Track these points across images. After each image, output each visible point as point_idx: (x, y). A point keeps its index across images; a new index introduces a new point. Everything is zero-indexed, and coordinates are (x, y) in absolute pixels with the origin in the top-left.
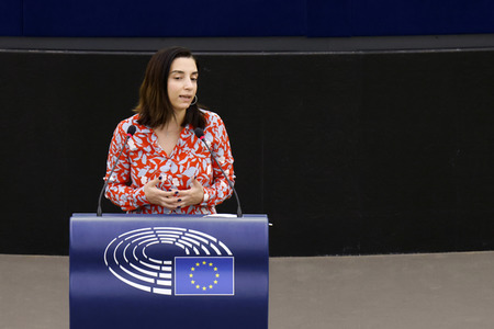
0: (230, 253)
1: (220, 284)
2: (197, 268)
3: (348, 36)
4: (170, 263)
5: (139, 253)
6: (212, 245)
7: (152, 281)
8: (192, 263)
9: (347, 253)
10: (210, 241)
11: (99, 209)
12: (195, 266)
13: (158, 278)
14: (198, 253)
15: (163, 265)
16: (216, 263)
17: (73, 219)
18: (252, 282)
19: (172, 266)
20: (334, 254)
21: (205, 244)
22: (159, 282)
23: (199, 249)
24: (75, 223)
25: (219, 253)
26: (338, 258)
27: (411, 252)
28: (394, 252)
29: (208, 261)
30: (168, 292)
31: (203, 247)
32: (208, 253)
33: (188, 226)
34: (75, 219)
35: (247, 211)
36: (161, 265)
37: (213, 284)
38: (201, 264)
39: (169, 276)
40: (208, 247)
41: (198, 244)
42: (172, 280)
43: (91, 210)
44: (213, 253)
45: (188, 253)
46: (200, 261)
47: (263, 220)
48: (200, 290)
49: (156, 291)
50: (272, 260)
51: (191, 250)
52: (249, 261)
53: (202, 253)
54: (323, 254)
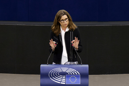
0: (79, 74)
3: (108, 21)
4: (65, 76)
5: (57, 74)
6: (75, 72)
7: (60, 81)
8: (70, 76)
9: (108, 74)
10: (74, 71)
11: (48, 63)
14: (71, 74)
15: (63, 77)
16: (76, 76)
17: (41, 66)
18: (85, 81)
19: (65, 77)
20: (104, 74)
22: (62, 81)
23: (72, 73)
25: (77, 74)
27: (123, 74)
28: (119, 74)
29: (74, 76)
30: (64, 83)
32: (74, 74)
33: (69, 67)
34: (42, 66)
35: (83, 64)
39: (65, 79)
42: (65, 80)
43: (46, 63)
44: (75, 74)
45: (69, 74)
46: (72, 76)
47: (87, 66)
48: (72, 83)
49: (61, 83)
50: (90, 76)
51: (70, 73)
52: (84, 76)
53: (73, 74)
54: (102, 74)
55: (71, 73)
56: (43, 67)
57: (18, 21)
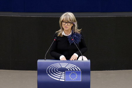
0: (80, 70)
1: (77, 78)
2: (71, 74)
4: (64, 72)
5: (56, 70)
9: (111, 70)
10: (75, 67)
11: (45, 58)
12: (71, 73)
13: (61, 77)
14: (71, 70)
17: (38, 61)
18: (86, 77)
19: (65, 73)
22: (61, 78)
24: (39, 62)
25: (77, 70)
26: (109, 71)
28: (124, 70)
29: (74, 72)
30: (64, 80)
32: (74, 70)
33: (69, 63)
34: (39, 61)
36: (62, 73)
37: (75, 78)
38: (72, 73)
39: (64, 76)
42: (65, 77)
43: (43, 58)
44: (76, 70)
45: (69, 70)
46: (72, 72)
48: (72, 80)
50: (91, 72)
51: (70, 69)
52: (85, 72)
54: (105, 70)
55: (71, 69)
56: (41, 62)
57: (13, 12)
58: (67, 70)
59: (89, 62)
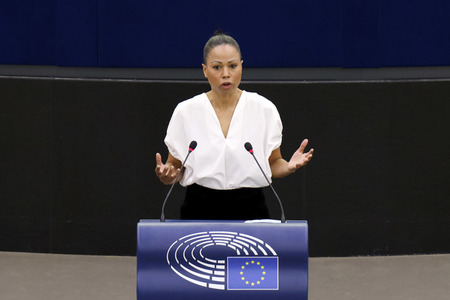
0: (275, 254)
2: (246, 267)
3: (377, 67)
4: (223, 262)
5: (197, 254)
6: (259, 247)
7: (208, 277)
8: (242, 262)
9: (377, 254)
10: (258, 243)
11: (163, 216)
12: (245, 265)
13: (213, 275)
14: (247, 253)
15: (218, 264)
16: (263, 262)
17: (139, 224)
18: (294, 278)
19: (225, 264)
20: (365, 255)
21: (253, 246)
22: (214, 279)
23: (248, 250)
24: (142, 228)
25: (265, 254)
26: (369, 258)
28: (417, 252)
29: (256, 260)
30: (222, 287)
31: (252, 249)
32: (256, 254)
33: (239, 231)
34: (142, 224)
35: (290, 217)
36: (216, 264)
37: (260, 280)
38: (250, 263)
39: (223, 273)
40: (256, 248)
41: (247, 246)
42: (225, 276)
43: (155, 216)
44: (260, 253)
45: (239, 253)
46: (249, 260)
47: (304, 225)
49: (211, 286)
50: (312, 260)
51: (241, 251)
52: (291, 260)
53: (251, 254)
54: (356, 255)
55: (245, 250)
56: (148, 228)
58: (233, 253)
59: (303, 228)
